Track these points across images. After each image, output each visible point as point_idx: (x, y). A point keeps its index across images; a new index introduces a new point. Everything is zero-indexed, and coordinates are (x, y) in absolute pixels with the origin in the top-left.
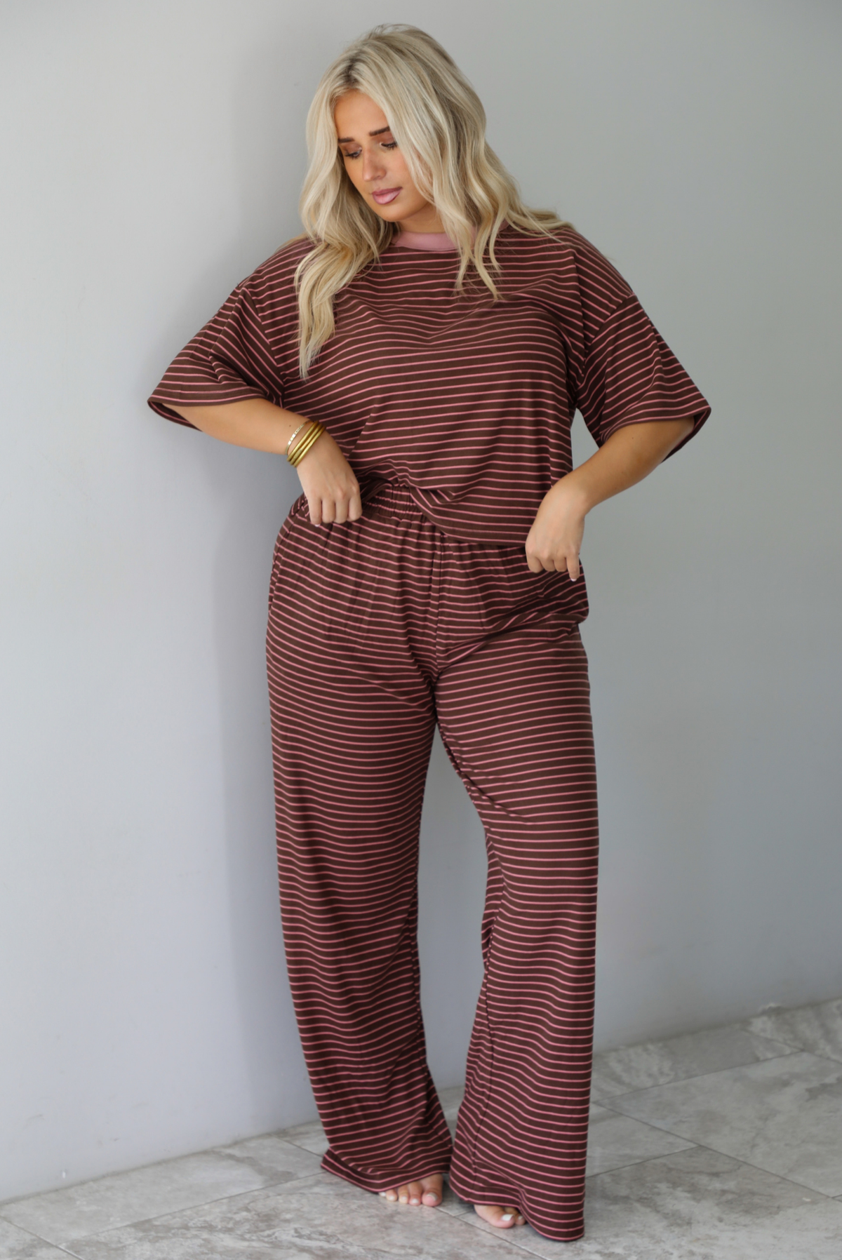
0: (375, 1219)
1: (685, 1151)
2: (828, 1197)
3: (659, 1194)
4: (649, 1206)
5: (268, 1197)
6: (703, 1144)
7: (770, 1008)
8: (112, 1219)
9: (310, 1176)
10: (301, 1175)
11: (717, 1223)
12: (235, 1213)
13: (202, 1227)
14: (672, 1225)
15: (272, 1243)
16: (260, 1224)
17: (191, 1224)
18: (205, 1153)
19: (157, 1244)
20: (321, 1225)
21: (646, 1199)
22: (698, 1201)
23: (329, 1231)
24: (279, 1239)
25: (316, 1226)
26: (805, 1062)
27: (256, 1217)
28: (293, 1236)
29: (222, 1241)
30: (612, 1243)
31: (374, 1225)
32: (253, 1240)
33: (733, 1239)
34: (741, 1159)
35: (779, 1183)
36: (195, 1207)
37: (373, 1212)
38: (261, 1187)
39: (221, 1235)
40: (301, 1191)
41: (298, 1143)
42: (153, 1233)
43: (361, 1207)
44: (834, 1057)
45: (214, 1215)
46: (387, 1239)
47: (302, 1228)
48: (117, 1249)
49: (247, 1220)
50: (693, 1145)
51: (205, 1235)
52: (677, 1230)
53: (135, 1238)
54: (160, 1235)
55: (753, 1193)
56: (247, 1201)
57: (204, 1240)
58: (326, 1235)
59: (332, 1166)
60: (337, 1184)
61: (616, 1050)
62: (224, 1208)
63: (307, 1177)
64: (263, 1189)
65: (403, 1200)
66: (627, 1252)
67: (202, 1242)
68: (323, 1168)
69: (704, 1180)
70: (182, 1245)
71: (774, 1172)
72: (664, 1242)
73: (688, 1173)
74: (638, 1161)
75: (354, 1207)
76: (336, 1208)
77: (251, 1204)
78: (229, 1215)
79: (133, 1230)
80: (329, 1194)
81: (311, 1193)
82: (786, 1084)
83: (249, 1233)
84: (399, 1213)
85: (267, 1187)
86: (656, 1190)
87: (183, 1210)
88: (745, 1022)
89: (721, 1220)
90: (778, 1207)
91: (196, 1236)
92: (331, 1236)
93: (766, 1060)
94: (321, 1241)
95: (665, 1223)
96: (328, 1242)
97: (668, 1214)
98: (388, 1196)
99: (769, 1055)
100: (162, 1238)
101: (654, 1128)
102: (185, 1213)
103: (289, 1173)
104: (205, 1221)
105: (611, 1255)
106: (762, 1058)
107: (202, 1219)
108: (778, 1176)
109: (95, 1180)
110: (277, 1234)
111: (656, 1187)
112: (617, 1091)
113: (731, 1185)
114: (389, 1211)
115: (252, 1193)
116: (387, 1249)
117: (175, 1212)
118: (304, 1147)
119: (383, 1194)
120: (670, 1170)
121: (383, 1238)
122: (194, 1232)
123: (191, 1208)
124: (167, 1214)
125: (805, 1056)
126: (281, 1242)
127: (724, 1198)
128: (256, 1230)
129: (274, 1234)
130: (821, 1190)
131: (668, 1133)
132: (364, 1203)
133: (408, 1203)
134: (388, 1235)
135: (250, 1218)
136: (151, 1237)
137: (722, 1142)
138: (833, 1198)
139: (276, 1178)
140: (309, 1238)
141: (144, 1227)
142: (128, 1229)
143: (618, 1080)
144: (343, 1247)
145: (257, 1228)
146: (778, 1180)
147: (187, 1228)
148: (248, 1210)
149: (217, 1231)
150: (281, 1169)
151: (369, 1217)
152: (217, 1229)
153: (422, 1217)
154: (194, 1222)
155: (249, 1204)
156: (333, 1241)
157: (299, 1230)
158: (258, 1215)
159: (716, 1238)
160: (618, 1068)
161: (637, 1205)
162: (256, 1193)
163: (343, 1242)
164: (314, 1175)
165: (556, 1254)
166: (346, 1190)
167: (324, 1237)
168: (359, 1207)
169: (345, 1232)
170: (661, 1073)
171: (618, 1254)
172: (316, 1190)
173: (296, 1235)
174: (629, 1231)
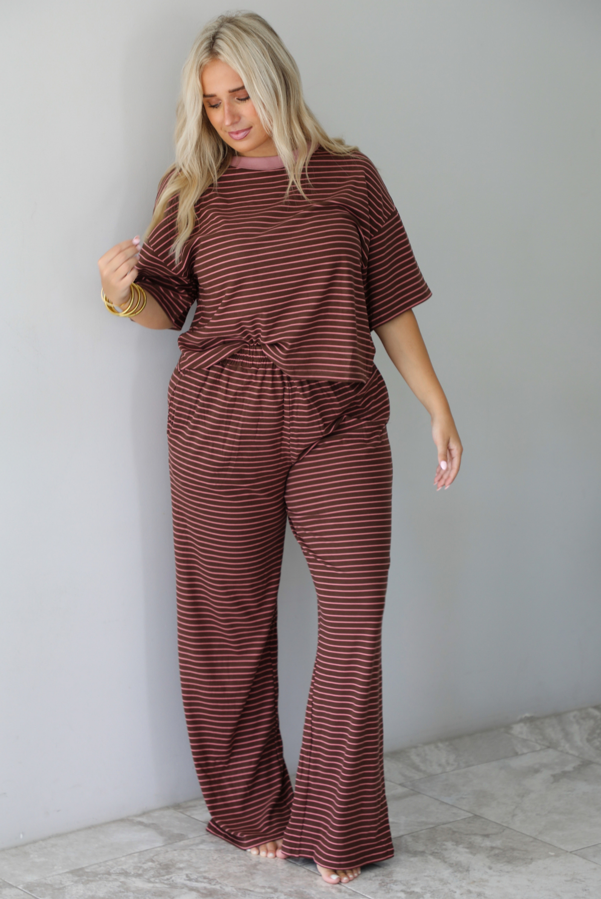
0: (243, 868)
1: (465, 819)
2: (567, 852)
3: (446, 850)
4: (440, 858)
5: (167, 852)
6: (478, 814)
7: (525, 717)
8: (56, 867)
9: (197, 837)
10: (191, 836)
11: (488, 870)
12: (144, 863)
13: (120, 873)
14: (455, 872)
15: (170, 884)
16: (162, 871)
17: (112, 871)
18: (122, 820)
19: (88, 885)
20: (205, 872)
21: (437, 853)
22: (475, 854)
23: (211, 876)
24: (175, 882)
25: (201, 872)
26: (551, 755)
27: (158, 866)
28: (185, 880)
29: (135, 883)
30: (413, 884)
31: (243, 872)
32: (156, 883)
33: (499, 882)
34: (505, 825)
35: (532, 842)
36: (116, 859)
37: (242, 862)
38: (162, 845)
39: (134, 879)
40: (190, 848)
41: (188, 813)
42: (85, 878)
43: (234, 859)
44: (571, 752)
45: (128, 864)
46: (252, 881)
47: (191, 874)
48: (59, 889)
49: (152, 868)
50: (471, 815)
51: (122, 879)
52: (459, 875)
53: (72, 881)
54: (90, 879)
55: (513, 849)
56: (152, 855)
57: (121, 882)
58: (208, 878)
59: (214, 830)
60: (216, 842)
61: (416, 747)
62: (136, 860)
63: (194, 837)
64: (163, 846)
65: (263, 854)
66: (423, 891)
67: (120, 884)
68: (208, 831)
69: (478, 840)
70: (105, 886)
71: (528, 834)
72: (450, 883)
73: (467, 834)
74: (431, 826)
75: (229, 858)
76: (215, 860)
77: (155, 857)
78: (139, 865)
79: (70, 875)
80: (210, 850)
81: (198, 849)
82: (537, 771)
83: (153, 877)
84: (260, 863)
85: (166, 845)
86: (444, 847)
87: (106, 861)
88: (508, 727)
89: (490, 868)
90: (532, 859)
91: (116, 880)
92: (212, 879)
93: (523, 754)
94: (205, 883)
95: (450, 870)
96: (210, 884)
97: (453, 864)
98: (253, 852)
99: (525, 751)
100: (92, 881)
101: (442, 803)
102: (108, 863)
103: (182, 835)
104: (122, 869)
105: (412, 893)
106: (520, 753)
107: (120, 867)
108: (531, 837)
109: (43, 840)
110: (173, 878)
111: (444, 845)
112: (417, 776)
113: (498, 843)
114: (253, 862)
115: (155, 849)
116: (252, 889)
117: (101, 863)
118: (193, 816)
119: (249, 850)
120: (454, 832)
121: (249, 881)
122: (114, 877)
123: (112, 860)
124: (95, 864)
125: (551, 751)
126: (176, 884)
127: (493, 853)
128: (159, 875)
129: (171, 878)
130: (562, 847)
131: (453, 806)
132: (236, 856)
133: (266, 856)
134: (253, 879)
135: (154, 867)
136: (83, 881)
137: (491, 813)
138: (571, 852)
139: (173, 838)
140: (197, 881)
141: (79, 873)
142: (67, 875)
143: (417, 769)
144: (221, 887)
145: (159, 873)
146: (531, 839)
147: (109, 874)
148: (153, 861)
149: (130, 876)
150: (176, 831)
151: (239, 866)
152: (131, 875)
153: (277, 866)
154: (114, 869)
155: (153, 856)
156: (214, 883)
157: (190, 875)
158: (160, 864)
159: (487, 881)
160: (417, 760)
161: (431, 857)
162: (159, 849)
163: (220, 883)
164: (200, 836)
165: (372, 892)
166: (223, 847)
167: (207, 880)
168: (232, 859)
169: (222, 876)
170: (448, 764)
171: (417, 892)
172: (201, 846)
173: (187, 879)
174: (425, 876)
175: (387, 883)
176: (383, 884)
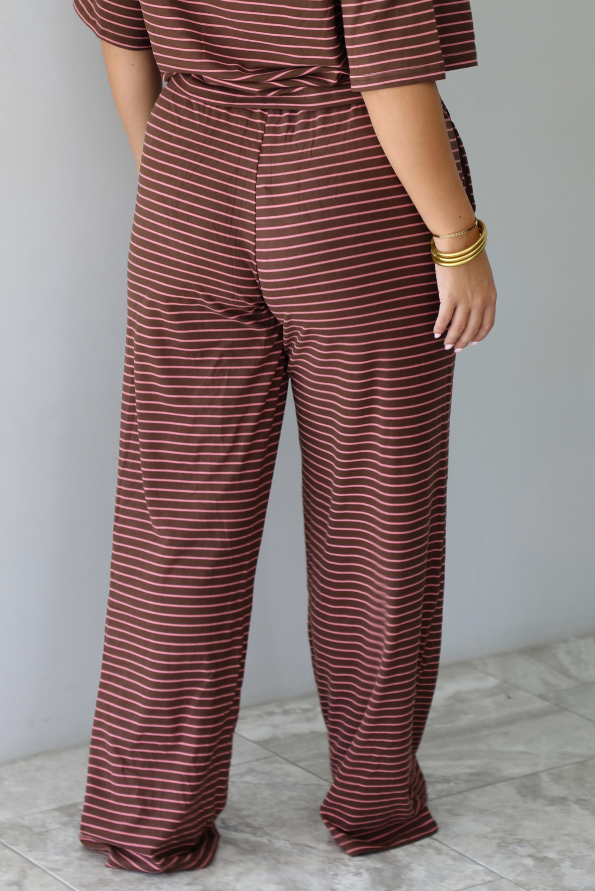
8: (39, 801)
9: (244, 763)
21: (584, 800)
30: (546, 847)
48: (39, 834)
53: (60, 823)
61: (565, 641)
66: (561, 857)
74: (579, 760)
75: (284, 798)
79: (57, 814)
94: (247, 833)
96: (254, 834)
105: (544, 859)
112: (564, 684)
116: (313, 845)
143: (565, 673)
144: (269, 840)
160: (566, 660)
161: (575, 807)
163: (269, 835)
165: (487, 856)
171: (551, 859)
173: (222, 826)
174: (566, 835)
175: (509, 843)
176: (503, 844)
